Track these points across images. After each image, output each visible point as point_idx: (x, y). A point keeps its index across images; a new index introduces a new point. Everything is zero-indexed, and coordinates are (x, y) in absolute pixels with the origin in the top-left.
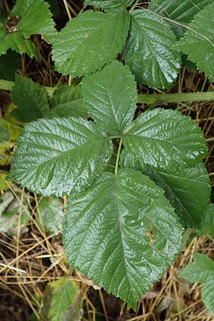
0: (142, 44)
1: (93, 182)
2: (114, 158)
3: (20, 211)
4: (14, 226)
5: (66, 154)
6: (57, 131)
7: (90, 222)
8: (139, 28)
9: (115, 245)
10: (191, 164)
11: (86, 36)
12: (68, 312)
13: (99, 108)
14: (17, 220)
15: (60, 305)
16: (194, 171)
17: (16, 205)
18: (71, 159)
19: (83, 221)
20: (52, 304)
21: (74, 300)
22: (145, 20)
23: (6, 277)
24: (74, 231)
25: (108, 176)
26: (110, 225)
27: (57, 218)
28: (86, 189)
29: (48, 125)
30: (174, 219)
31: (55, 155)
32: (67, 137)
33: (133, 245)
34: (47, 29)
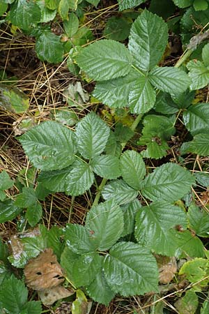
0: (123, 190)
1: (76, 145)
2: (82, 158)
3: (76, 102)
4: (69, 95)
5: (91, 139)
6: (102, 139)
7: (60, 136)
8: (131, 191)
9: (46, 141)
10: (65, 186)
11: (136, 168)
12: (8, 102)
13: (104, 160)
14: (71, 98)
15: (14, 99)
16: (62, 186)
17: (80, 101)
18: (88, 142)
19: (61, 133)
20: (17, 96)
21: (13, 108)
22: (133, 195)
23: (42, 76)
24: (59, 128)
25: (75, 152)
26: (55, 143)
27: (63, 119)
28: (74, 141)
29: (105, 138)
30: (47, 169)
31: (93, 134)
32: (98, 142)
33: (44, 149)
34: (147, 154)
